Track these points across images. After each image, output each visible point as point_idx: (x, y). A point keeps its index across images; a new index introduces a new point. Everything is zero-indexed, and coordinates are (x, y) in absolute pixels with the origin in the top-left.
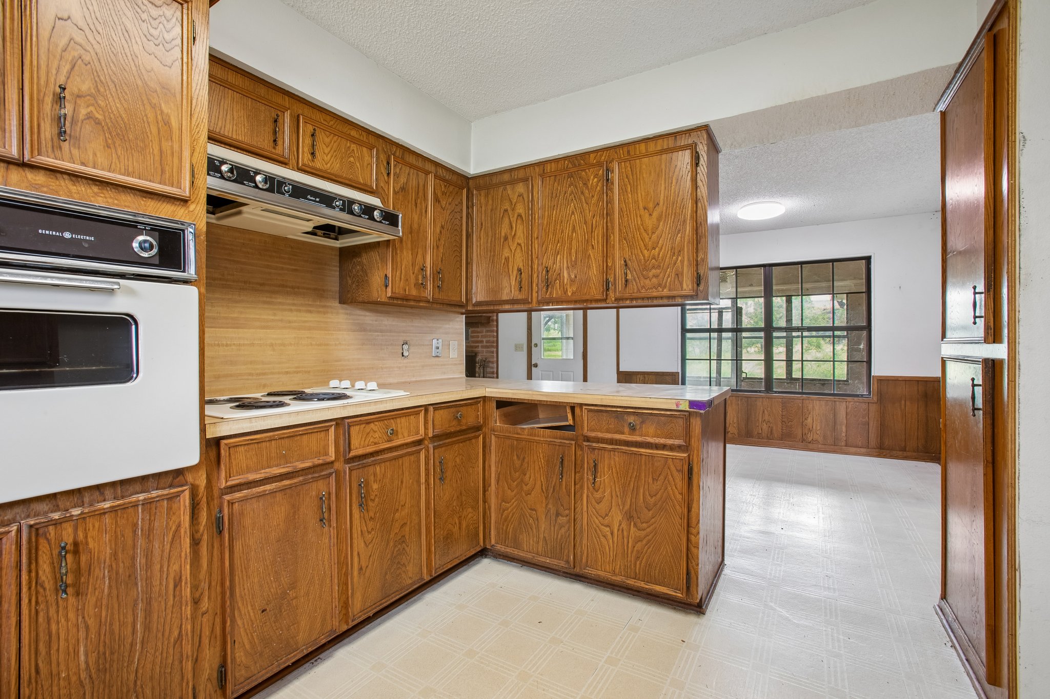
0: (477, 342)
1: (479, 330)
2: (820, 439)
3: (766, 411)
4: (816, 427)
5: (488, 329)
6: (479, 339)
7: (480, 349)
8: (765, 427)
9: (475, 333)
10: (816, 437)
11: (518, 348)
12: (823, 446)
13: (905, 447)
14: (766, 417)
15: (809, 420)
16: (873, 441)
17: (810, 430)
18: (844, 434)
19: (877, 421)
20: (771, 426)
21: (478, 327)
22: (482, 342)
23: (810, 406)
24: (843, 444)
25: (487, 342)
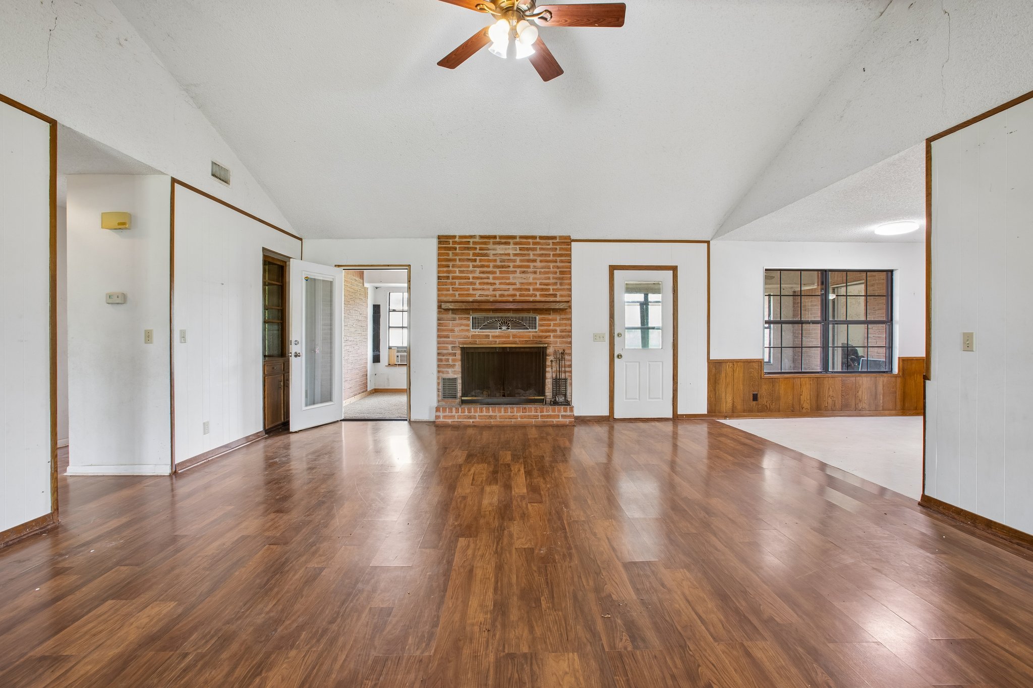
0: (549, 331)
1: (550, 317)
2: (867, 407)
3: (830, 388)
4: (864, 398)
5: (563, 316)
6: (551, 328)
7: (552, 339)
8: (830, 401)
9: (545, 320)
10: (864, 405)
11: (597, 337)
12: (869, 412)
13: (917, 407)
14: (831, 393)
15: (860, 392)
16: (899, 406)
17: (860, 401)
18: (881, 402)
19: (901, 390)
20: (834, 399)
21: (550, 314)
22: (555, 331)
23: (861, 382)
24: (881, 409)
25: (562, 331)
